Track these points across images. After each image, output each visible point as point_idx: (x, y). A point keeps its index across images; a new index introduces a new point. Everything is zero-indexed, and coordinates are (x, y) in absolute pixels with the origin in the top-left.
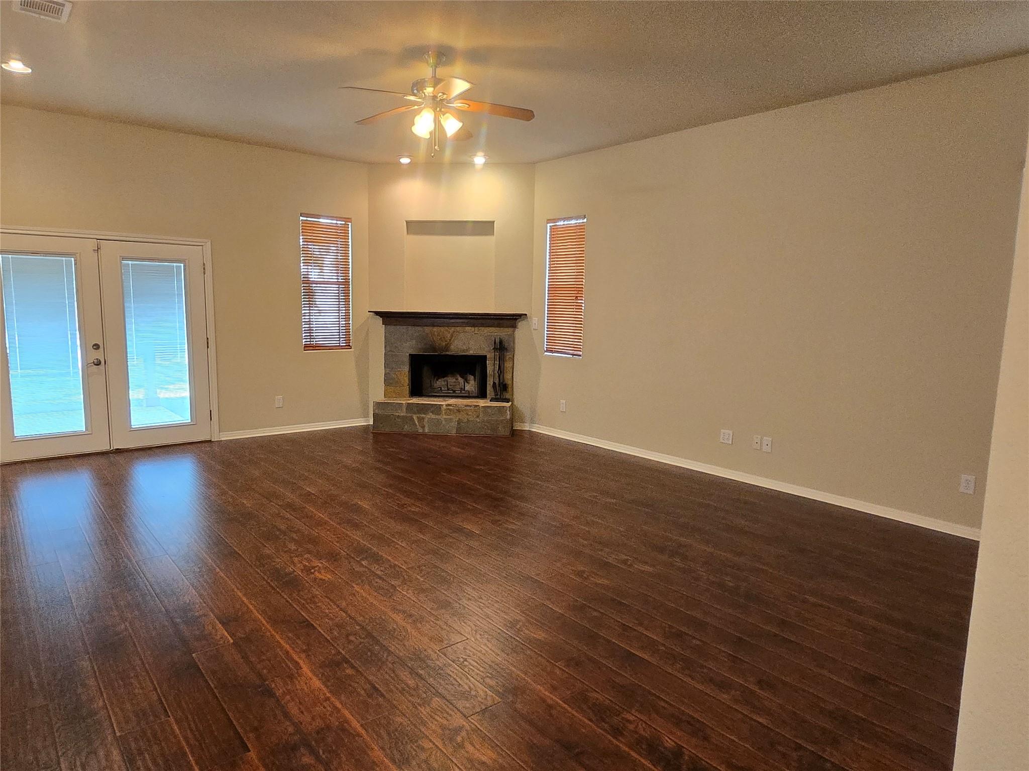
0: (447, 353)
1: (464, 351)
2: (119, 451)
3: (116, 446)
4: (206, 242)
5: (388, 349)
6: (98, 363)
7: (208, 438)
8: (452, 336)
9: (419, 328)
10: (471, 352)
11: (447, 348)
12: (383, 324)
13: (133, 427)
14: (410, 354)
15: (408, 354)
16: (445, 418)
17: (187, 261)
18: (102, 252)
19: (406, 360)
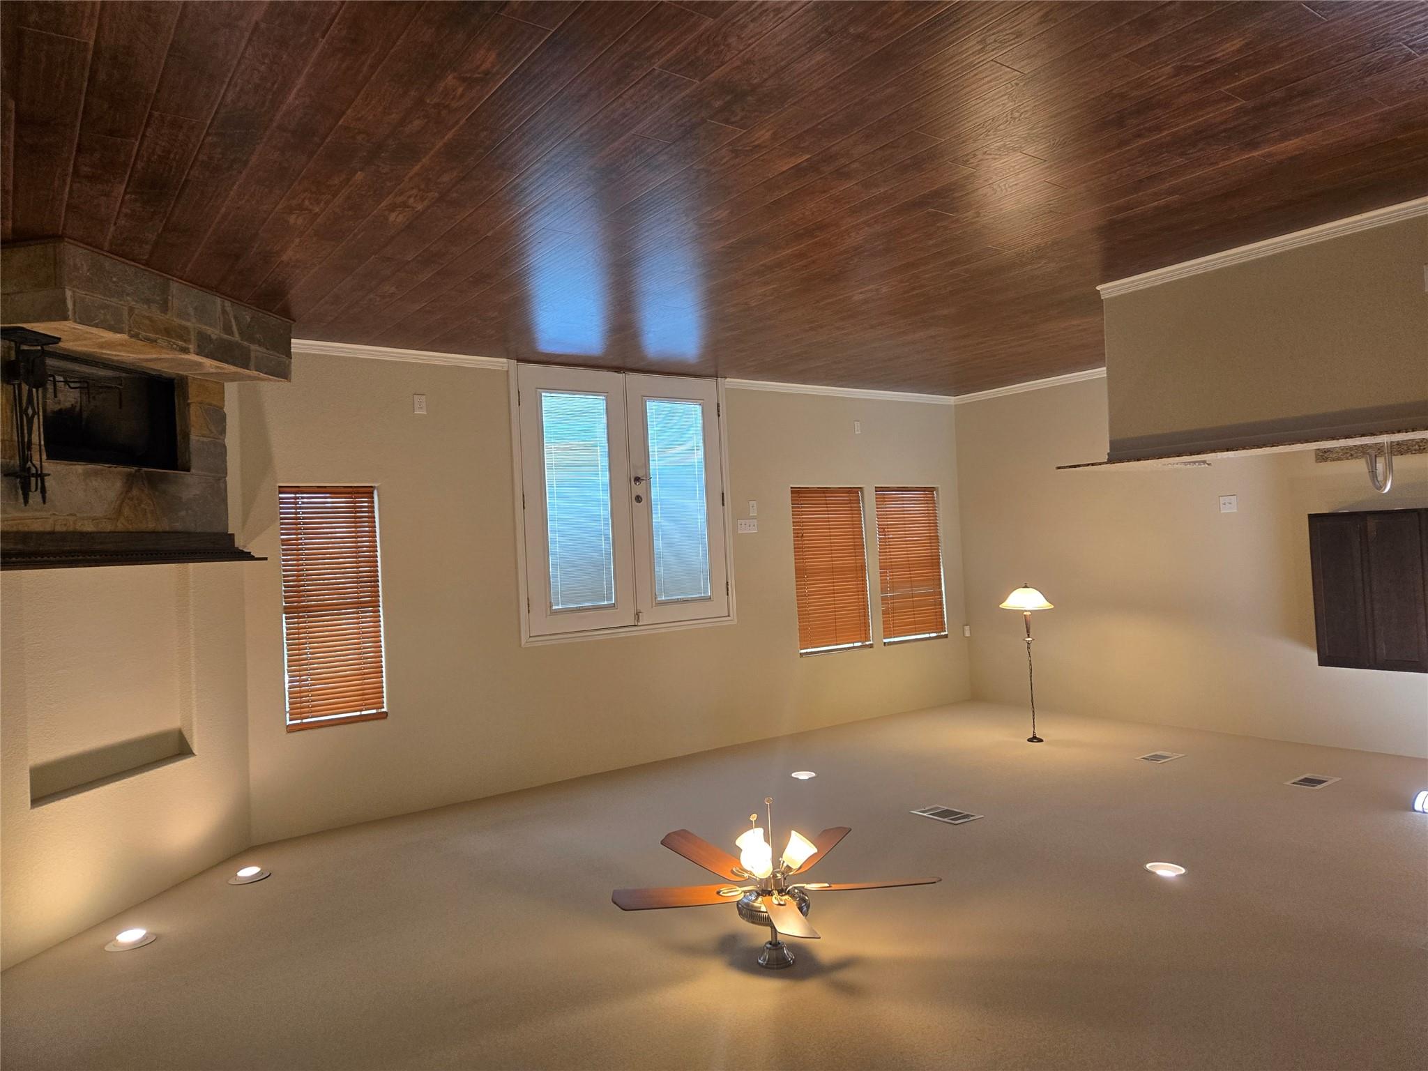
0: (127, 470)
1: (96, 473)
2: (617, 369)
3: (621, 375)
4: (527, 642)
5: (222, 485)
6: (637, 479)
7: (523, 367)
8: (119, 512)
9: (178, 526)
10: (80, 468)
11: (130, 481)
12: (233, 535)
13: (604, 398)
14: (188, 470)
15: (193, 471)
16: (189, 320)
17: (549, 613)
18: (632, 612)
19: (195, 462)
